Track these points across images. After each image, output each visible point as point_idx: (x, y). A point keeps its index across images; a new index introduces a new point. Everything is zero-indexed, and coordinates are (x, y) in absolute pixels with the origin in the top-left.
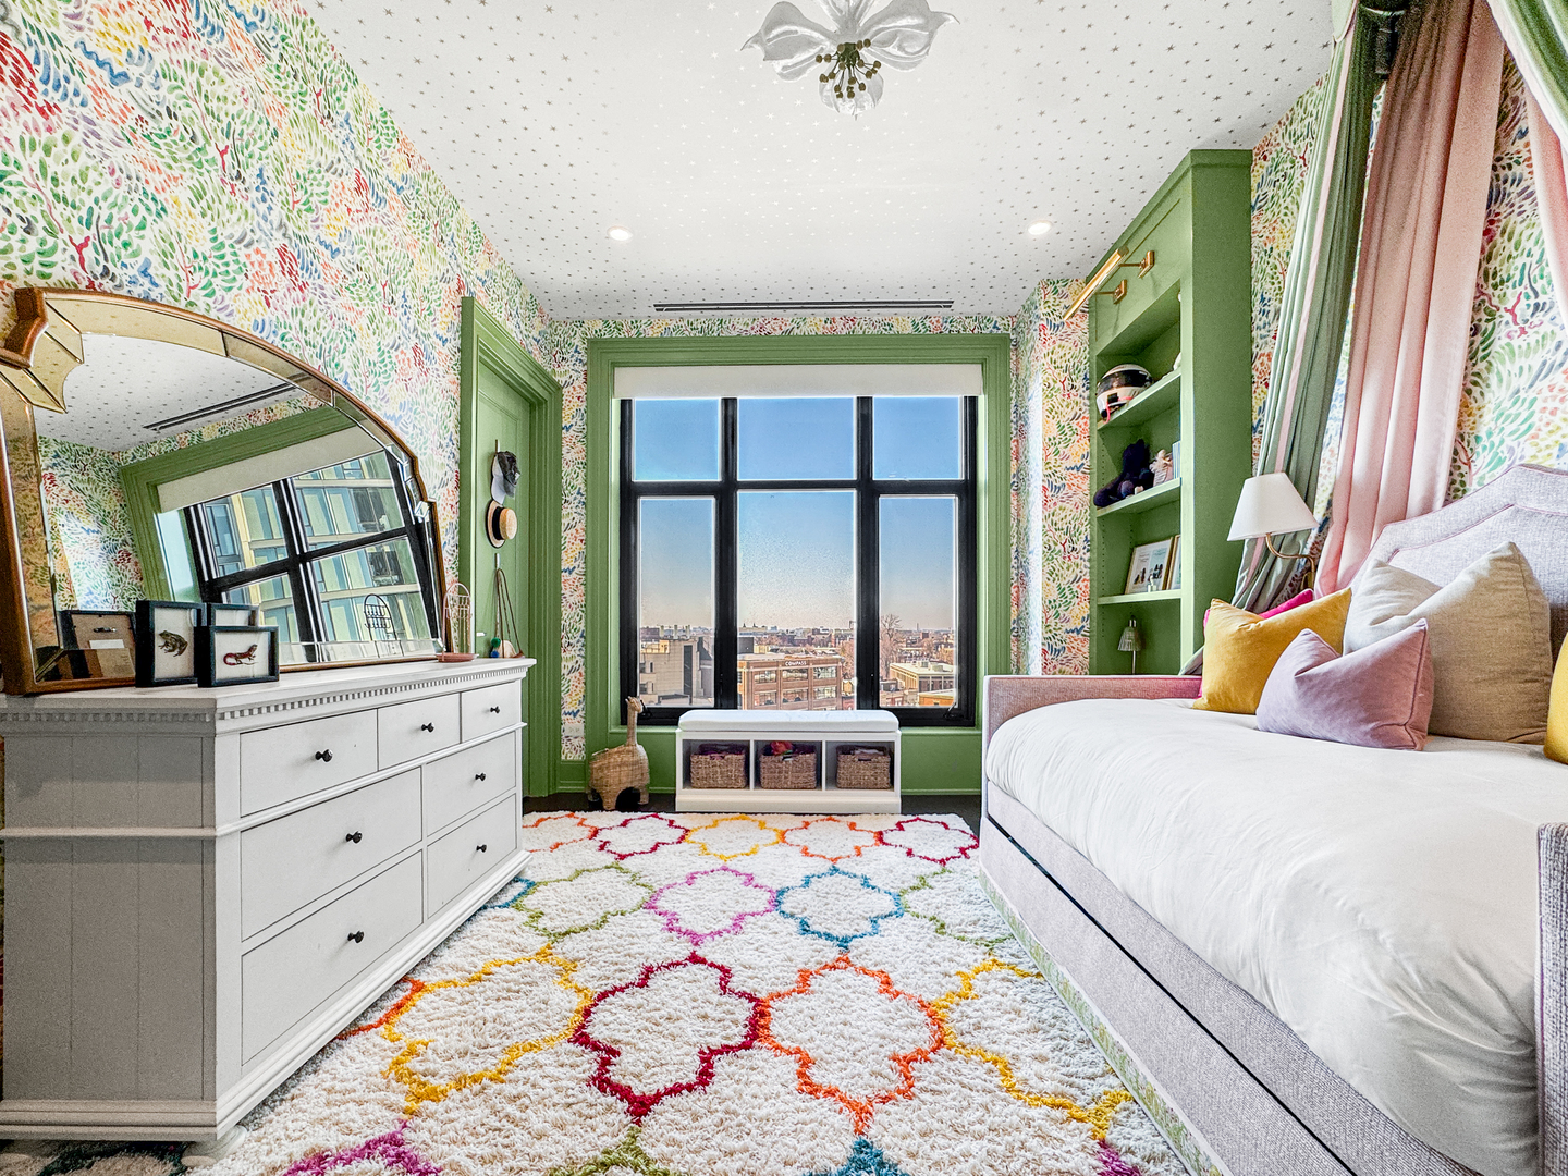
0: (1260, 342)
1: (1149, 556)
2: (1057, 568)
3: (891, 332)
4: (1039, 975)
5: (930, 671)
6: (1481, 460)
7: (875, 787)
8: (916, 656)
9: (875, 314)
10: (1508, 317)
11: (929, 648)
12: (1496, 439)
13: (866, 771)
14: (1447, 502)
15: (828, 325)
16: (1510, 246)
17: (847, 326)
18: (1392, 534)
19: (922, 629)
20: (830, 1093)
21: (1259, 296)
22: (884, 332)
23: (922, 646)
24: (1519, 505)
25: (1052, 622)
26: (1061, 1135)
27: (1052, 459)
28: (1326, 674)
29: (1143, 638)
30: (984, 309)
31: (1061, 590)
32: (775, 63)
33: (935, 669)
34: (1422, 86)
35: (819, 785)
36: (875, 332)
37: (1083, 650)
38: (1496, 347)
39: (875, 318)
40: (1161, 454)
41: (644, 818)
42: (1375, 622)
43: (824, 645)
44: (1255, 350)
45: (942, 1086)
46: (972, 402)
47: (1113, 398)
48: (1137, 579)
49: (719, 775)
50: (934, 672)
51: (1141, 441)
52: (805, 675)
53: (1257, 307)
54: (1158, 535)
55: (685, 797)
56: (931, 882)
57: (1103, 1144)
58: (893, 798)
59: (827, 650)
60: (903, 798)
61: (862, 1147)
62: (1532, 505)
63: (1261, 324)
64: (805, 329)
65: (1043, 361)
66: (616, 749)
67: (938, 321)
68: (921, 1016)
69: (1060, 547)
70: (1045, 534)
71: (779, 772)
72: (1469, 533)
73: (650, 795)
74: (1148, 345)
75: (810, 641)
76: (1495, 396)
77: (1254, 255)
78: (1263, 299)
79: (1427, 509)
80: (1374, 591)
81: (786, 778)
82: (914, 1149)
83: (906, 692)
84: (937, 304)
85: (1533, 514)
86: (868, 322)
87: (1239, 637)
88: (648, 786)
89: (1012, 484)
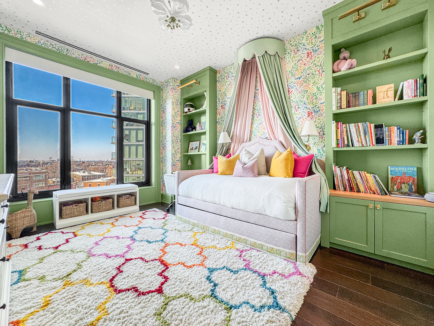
0: (218, 106)
1: (193, 144)
2: (174, 146)
3: (130, 76)
4: (205, 232)
5: (86, 174)
6: (253, 135)
7: (131, 205)
8: (80, 169)
9: (126, 69)
10: (256, 115)
11: (85, 166)
12: (255, 132)
13: (128, 201)
14: (249, 141)
15: (110, 66)
16: (256, 105)
17: (117, 69)
18: (243, 145)
19: (81, 160)
20: (194, 265)
21: (218, 98)
22: (128, 75)
23: (82, 166)
24: (259, 142)
25: (173, 158)
26: (231, 251)
27: (173, 120)
28: (247, 167)
29: (192, 162)
30: (155, 78)
31: (175, 151)
32: (153, 7)
33: (88, 173)
34: (246, 76)
35: (113, 208)
36: (125, 74)
37: (179, 165)
38: (254, 119)
39: (125, 70)
40: (198, 123)
41: (46, 234)
42: (248, 159)
43: (36, 167)
44: (217, 108)
45: (210, 254)
46: (149, 101)
47: (189, 110)
48: (191, 149)
49: (76, 212)
50: (88, 174)
51: (192, 120)
52: (28, 179)
53: (218, 100)
54: (196, 140)
55: (59, 223)
56: (166, 223)
57: (237, 249)
58: (137, 207)
59: (38, 168)
60: (140, 206)
61: (209, 269)
62: (261, 142)
63: (219, 103)
64: (102, 65)
65: (172, 96)
66: (20, 211)
67: (143, 77)
68: (194, 247)
69: (175, 141)
70: (172, 137)
71: (100, 207)
72: (254, 146)
73: (37, 227)
74: (193, 99)
75: (28, 165)
76: (255, 126)
77: (217, 90)
78: (219, 99)
79: (247, 142)
80: (246, 154)
81: (102, 208)
82: (216, 264)
83: (77, 182)
84: (145, 73)
85: (261, 144)
86: (123, 70)
87: (226, 161)
88: (36, 224)
89: (161, 123)
